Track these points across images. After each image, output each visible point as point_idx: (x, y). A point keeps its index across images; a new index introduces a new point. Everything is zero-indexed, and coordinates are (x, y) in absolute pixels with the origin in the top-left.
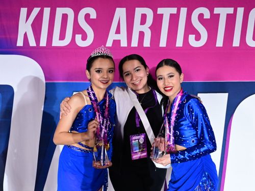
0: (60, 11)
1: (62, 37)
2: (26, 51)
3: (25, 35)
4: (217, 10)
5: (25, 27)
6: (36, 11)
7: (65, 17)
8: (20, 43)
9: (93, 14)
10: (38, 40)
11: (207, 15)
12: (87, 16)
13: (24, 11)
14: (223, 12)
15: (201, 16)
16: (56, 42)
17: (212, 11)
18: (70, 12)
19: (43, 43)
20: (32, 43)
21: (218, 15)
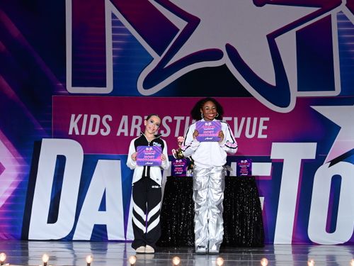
0: (93, 117)
1: (93, 130)
2: (74, 137)
3: (74, 129)
4: (175, 118)
5: (73, 124)
6: (80, 116)
7: (95, 120)
8: (70, 133)
9: (110, 119)
10: (80, 131)
11: (170, 120)
12: (107, 120)
13: (73, 116)
14: (179, 119)
15: (167, 121)
16: (90, 133)
17: (173, 118)
18: (98, 117)
19: (83, 133)
20: (77, 133)
21: (176, 121)
